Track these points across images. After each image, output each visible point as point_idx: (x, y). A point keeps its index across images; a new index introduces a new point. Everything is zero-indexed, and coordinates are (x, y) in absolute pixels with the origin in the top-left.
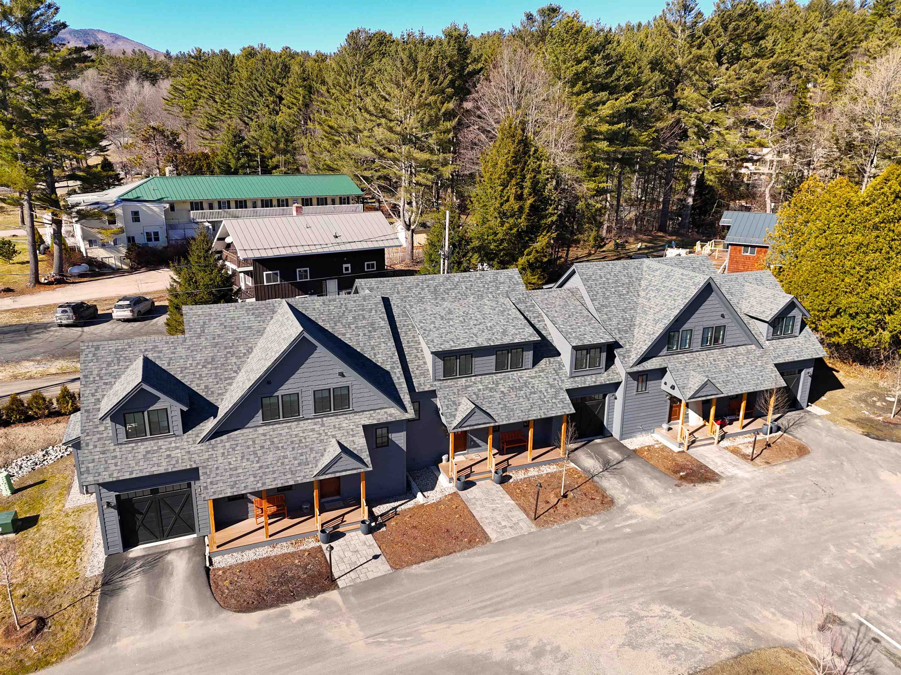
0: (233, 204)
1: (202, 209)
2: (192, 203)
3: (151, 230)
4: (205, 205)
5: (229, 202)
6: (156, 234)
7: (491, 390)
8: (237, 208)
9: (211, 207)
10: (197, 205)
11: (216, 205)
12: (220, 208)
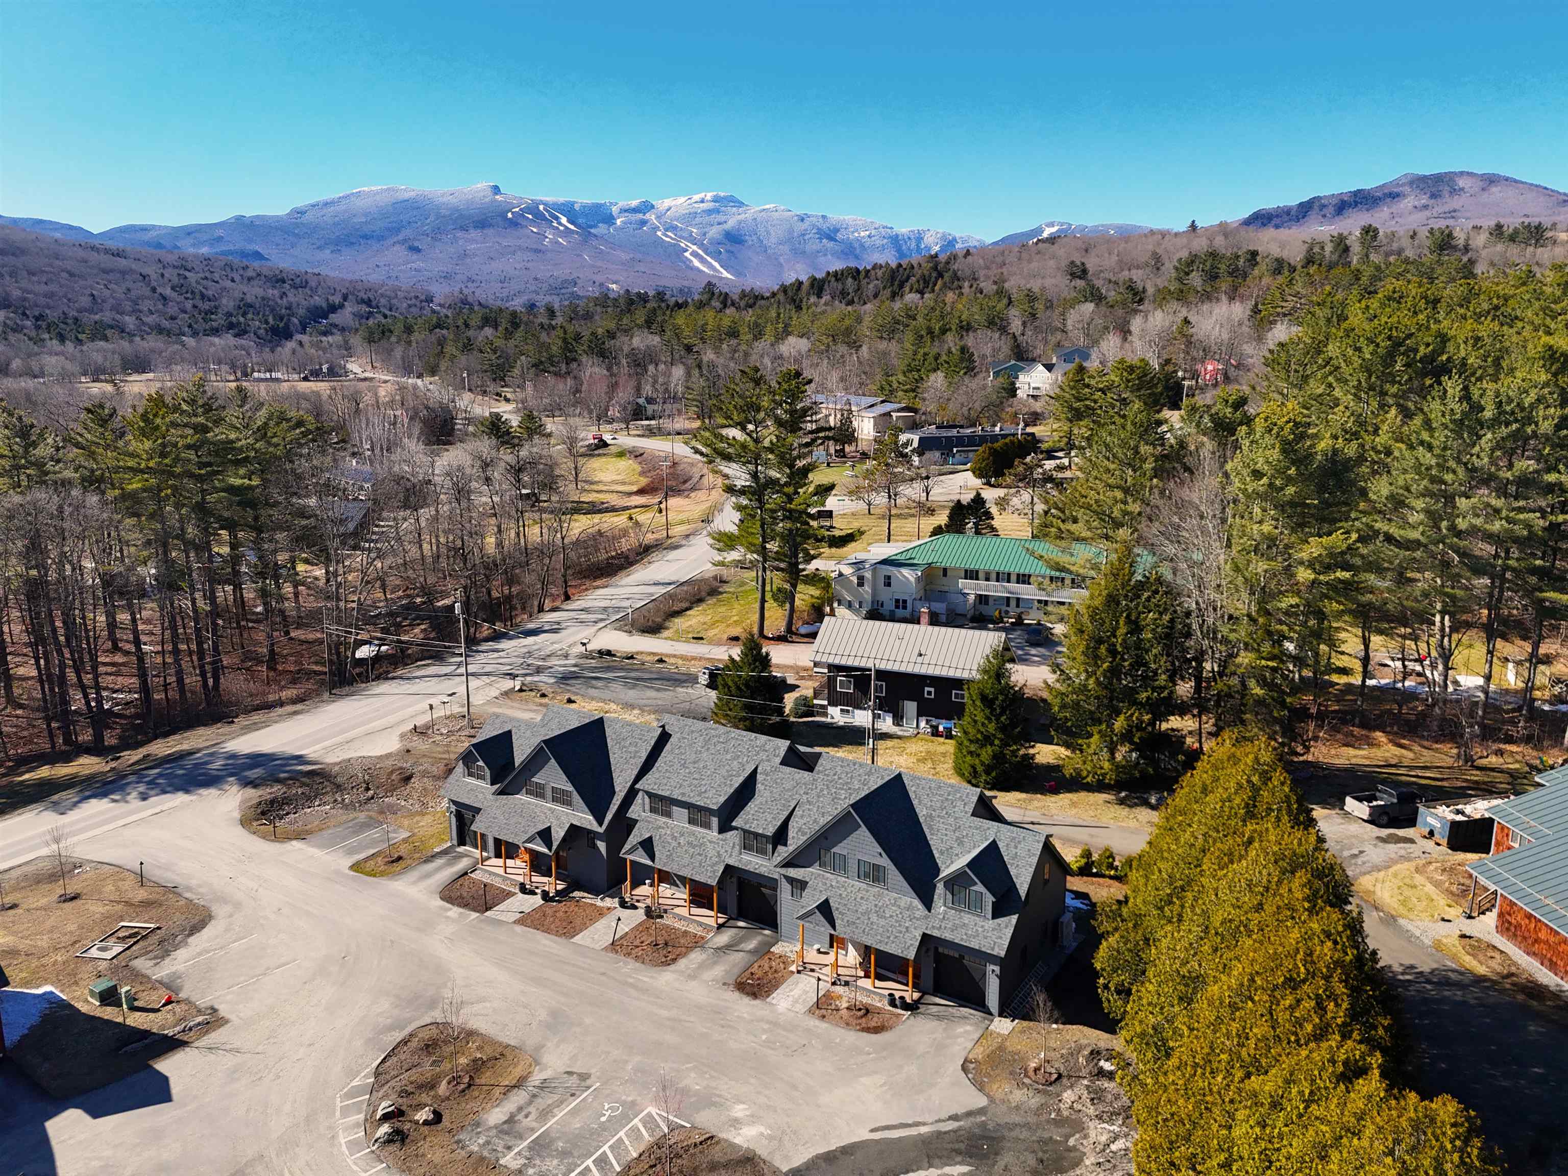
0: (1014, 578)
1: (977, 579)
2: (966, 571)
3: (901, 597)
4: (981, 575)
5: (1009, 574)
6: (905, 601)
7: (674, 838)
8: (1018, 582)
9: (987, 579)
10: (971, 574)
11: (994, 576)
12: (998, 581)
